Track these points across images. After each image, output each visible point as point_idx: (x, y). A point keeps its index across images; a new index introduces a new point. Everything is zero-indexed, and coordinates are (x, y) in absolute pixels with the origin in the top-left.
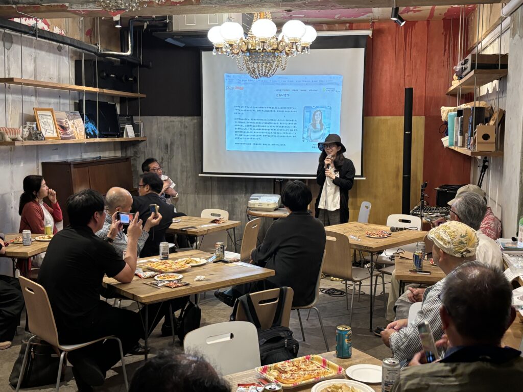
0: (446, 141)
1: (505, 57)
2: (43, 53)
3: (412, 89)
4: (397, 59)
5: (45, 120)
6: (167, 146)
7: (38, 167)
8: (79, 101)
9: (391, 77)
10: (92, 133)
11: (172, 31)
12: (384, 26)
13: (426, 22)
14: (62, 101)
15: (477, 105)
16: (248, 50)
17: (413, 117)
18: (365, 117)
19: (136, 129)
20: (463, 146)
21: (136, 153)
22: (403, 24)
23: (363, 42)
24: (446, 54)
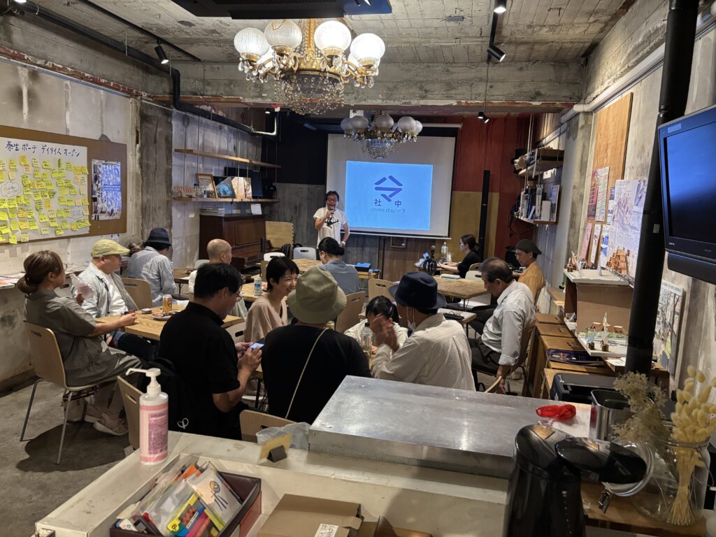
2: (209, 131)
13: (503, 120)
17: (490, 193)
18: (453, 192)
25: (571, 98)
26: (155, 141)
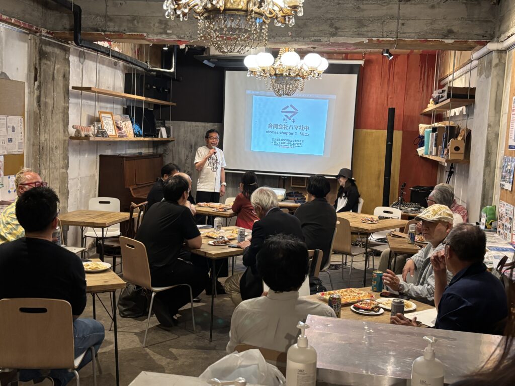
0: (421, 151)
1: (473, 90)
2: (104, 67)
3: (394, 109)
4: (382, 84)
5: (107, 121)
6: (192, 146)
7: (97, 158)
8: (128, 106)
9: (377, 98)
10: (138, 133)
11: (209, 54)
12: (373, 57)
13: (406, 56)
14: (115, 106)
15: (448, 124)
16: (276, 75)
17: (394, 131)
18: (356, 130)
19: (168, 132)
20: (437, 155)
21: (165, 151)
22: (391, 58)
23: (357, 70)
24: (422, 81)
25: (483, 36)
26: (53, 79)
